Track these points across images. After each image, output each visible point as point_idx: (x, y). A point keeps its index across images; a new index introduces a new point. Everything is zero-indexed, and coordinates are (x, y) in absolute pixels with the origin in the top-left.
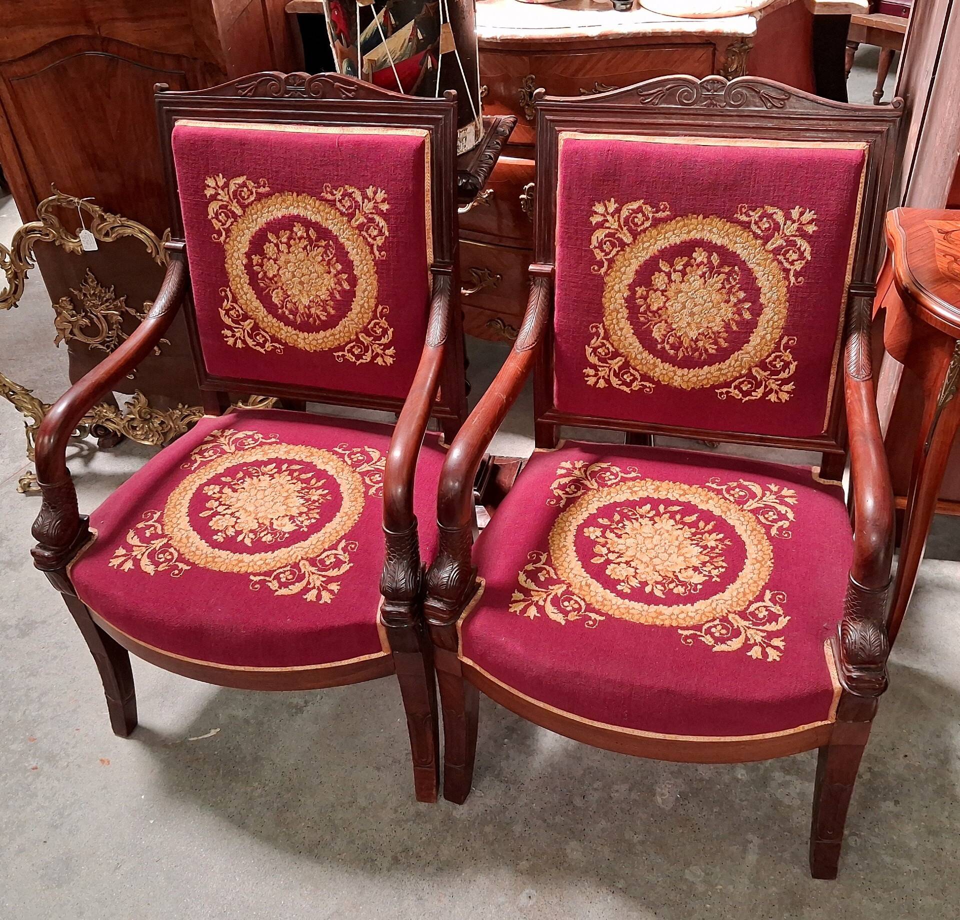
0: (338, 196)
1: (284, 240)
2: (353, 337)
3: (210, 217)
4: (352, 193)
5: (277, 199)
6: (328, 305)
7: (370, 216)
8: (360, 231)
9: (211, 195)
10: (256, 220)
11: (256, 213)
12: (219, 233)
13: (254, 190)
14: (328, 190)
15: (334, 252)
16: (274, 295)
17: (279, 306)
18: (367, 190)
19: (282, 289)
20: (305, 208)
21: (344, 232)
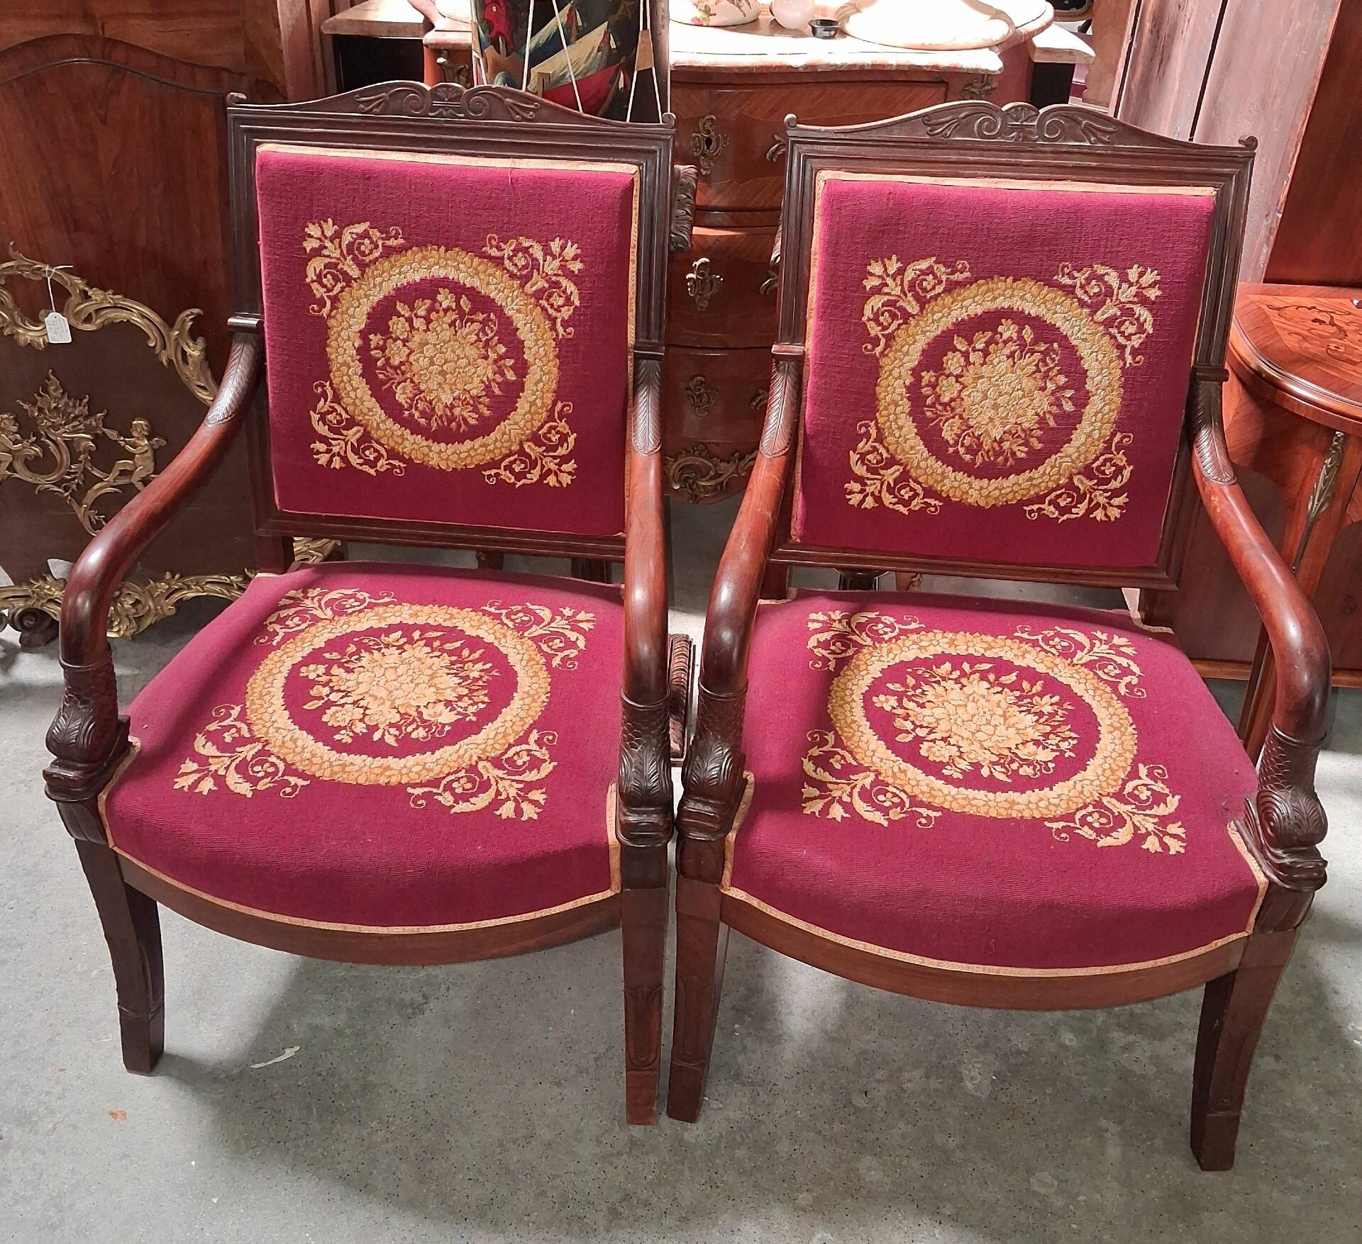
0: (508, 250)
1: (422, 312)
2: (515, 448)
3: (308, 280)
4: (528, 248)
5: (414, 255)
6: (480, 403)
7: (554, 278)
8: (538, 299)
9: (313, 249)
10: (381, 284)
11: (380, 276)
12: (322, 304)
13: (380, 243)
14: (494, 243)
15: (495, 328)
16: (399, 390)
17: (406, 406)
18: (552, 244)
19: (412, 381)
20: (457, 268)
21: (513, 301)
